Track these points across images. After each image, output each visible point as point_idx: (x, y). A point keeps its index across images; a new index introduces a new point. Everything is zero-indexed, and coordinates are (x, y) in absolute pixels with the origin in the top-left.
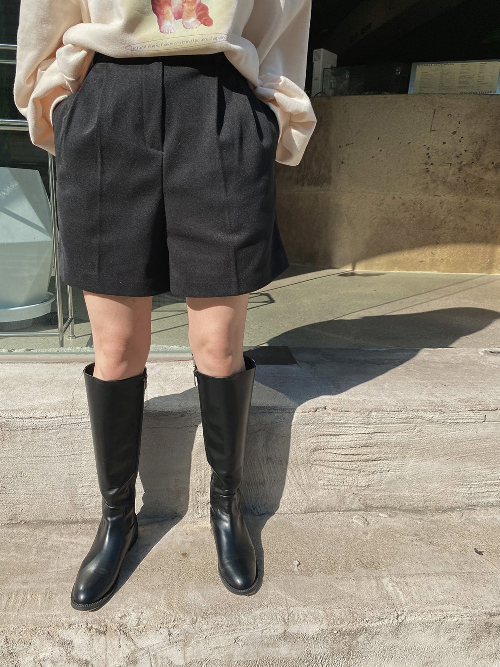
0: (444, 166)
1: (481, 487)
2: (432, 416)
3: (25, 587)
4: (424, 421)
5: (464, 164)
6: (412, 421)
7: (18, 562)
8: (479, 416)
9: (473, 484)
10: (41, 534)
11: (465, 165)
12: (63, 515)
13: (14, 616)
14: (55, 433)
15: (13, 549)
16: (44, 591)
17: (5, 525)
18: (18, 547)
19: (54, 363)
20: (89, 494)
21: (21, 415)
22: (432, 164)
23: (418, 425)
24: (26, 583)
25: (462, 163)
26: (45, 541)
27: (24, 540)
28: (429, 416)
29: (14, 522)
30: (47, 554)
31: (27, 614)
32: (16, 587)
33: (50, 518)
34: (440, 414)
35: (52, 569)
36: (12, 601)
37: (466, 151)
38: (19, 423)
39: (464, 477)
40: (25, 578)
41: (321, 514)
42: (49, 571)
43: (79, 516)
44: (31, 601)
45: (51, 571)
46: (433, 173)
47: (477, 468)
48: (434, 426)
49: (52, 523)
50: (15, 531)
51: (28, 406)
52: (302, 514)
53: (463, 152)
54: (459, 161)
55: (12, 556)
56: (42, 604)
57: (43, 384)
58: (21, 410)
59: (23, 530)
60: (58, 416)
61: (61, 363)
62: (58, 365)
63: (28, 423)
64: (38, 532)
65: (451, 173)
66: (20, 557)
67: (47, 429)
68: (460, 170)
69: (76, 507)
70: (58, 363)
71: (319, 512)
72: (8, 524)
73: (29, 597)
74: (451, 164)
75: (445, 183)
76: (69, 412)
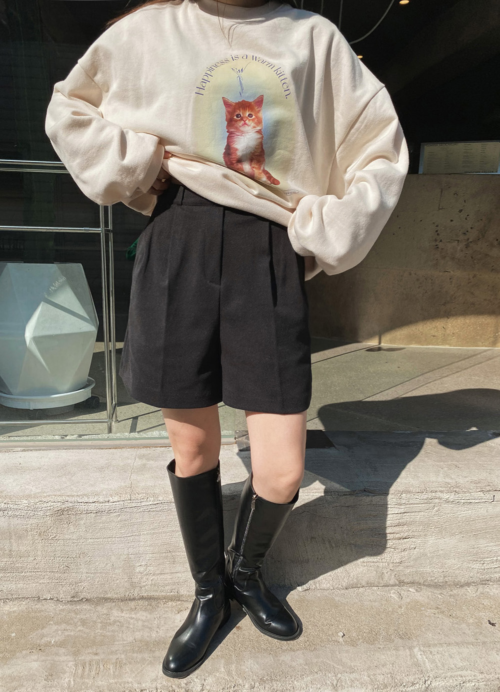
0: (452, 243)
1: (493, 563)
2: (448, 497)
3: (96, 657)
4: (442, 501)
5: (470, 240)
6: (431, 501)
7: (86, 635)
8: (489, 496)
9: (485, 559)
10: (102, 609)
11: (471, 242)
12: (121, 592)
14: (116, 516)
15: (79, 623)
16: (114, 661)
17: (68, 602)
18: (84, 622)
19: (107, 449)
20: (145, 572)
21: (86, 499)
22: (441, 241)
23: (436, 505)
24: (96, 654)
25: (468, 239)
26: (108, 616)
27: (88, 616)
28: (445, 496)
29: (76, 599)
30: (111, 628)
31: (102, 681)
32: (88, 658)
33: (109, 596)
34: (455, 494)
35: (118, 641)
36: (87, 669)
37: (471, 228)
38: (83, 507)
39: (477, 554)
40: (95, 649)
41: (361, 590)
42: (115, 643)
43: (136, 593)
44: (104, 670)
45: (118, 643)
46: (442, 249)
47: (488, 544)
48: (450, 506)
49: (111, 600)
50: (78, 607)
51: (91, 491)
52: (343, 589)
53: (469, 229)
54: (466, 238)
55: (79, 631)
56: (114, 672)
57: (101, 469)
58: (85, 495)
59: (86, 606)
60: (119, 500)
61: (114, 448)
62: (111, 450)
63: (92, 507)
64: (99, 608)
65: (459, 249)
66: (87, 631)
67: (109, 512)
68: (467, 246)
69: (133, 585)
70: (110, 449)
71: (360, 587)
72: (71, 601)
73: (101, 666)
74: (458, 240)
75: (453, 259)
76: (129, 497)
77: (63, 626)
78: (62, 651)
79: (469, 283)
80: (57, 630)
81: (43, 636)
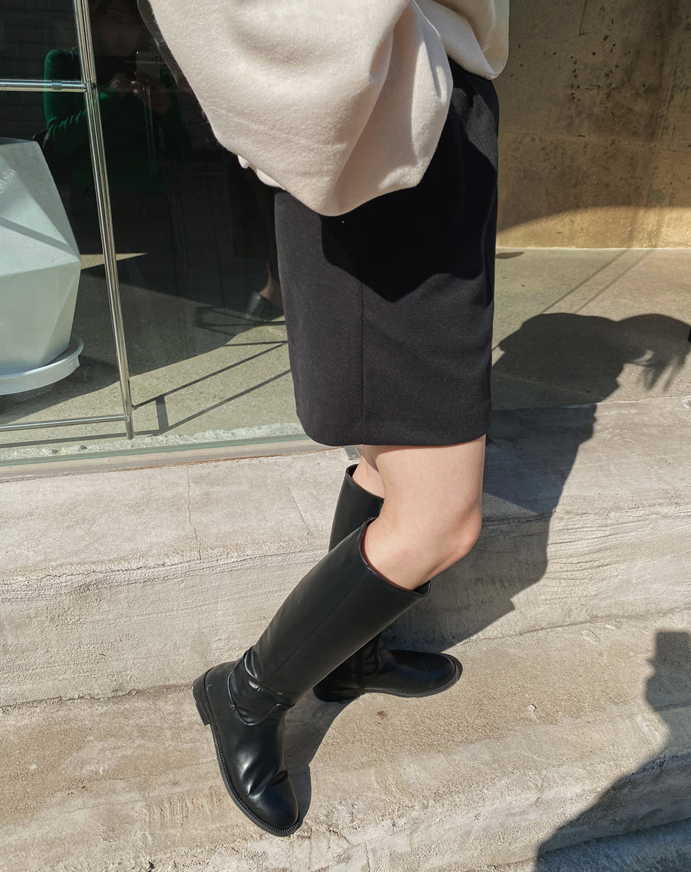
0: (592, 90)
3: (178, 789)
5: (613, 86)
7: (151, 753)
10: (166, 706)
11: (614, 88)
13: (179, 834)
15: (136, 734)
16: (207, 792)
17: (109, 698)
18: (142, 731)
21: (125, 565)
22: (578, 87)
24: (175, 784)
25: (611, 84)
26: (178, 716)
27: (145, 719)
29: (120, 693)
30: (188, 736)
31: (196, 829)
32: (165, 792)
33: (172, 682)
35: (204, 756)
36: (167, 813)
37: (616, 66)
38: (122, 577)
40: (171, 776)
42: (201, 761)
44: (194, 809)
45: (205, 761)
46: (579, 100)
50: (127, 706)
53: (614, 68)
54: (609, 82)
55: (139, 746)
56: (211, 812)
58: (123, 558)
59: (140, 704)
60: (181, 561)
63: (137, 575)
64: (161, 704)
65: (598, 101)
66: (151, 745)
67: (165, 578)
68: (608, 95)
72: (113, 697)
73: (188, 804)
74: (598, 86)
75: (590, 116)
76: (197, 555)
77: (111, 742)
78: (120, 785)
79: (605, 154)
80: (103, 750)
81: (83, 763)
